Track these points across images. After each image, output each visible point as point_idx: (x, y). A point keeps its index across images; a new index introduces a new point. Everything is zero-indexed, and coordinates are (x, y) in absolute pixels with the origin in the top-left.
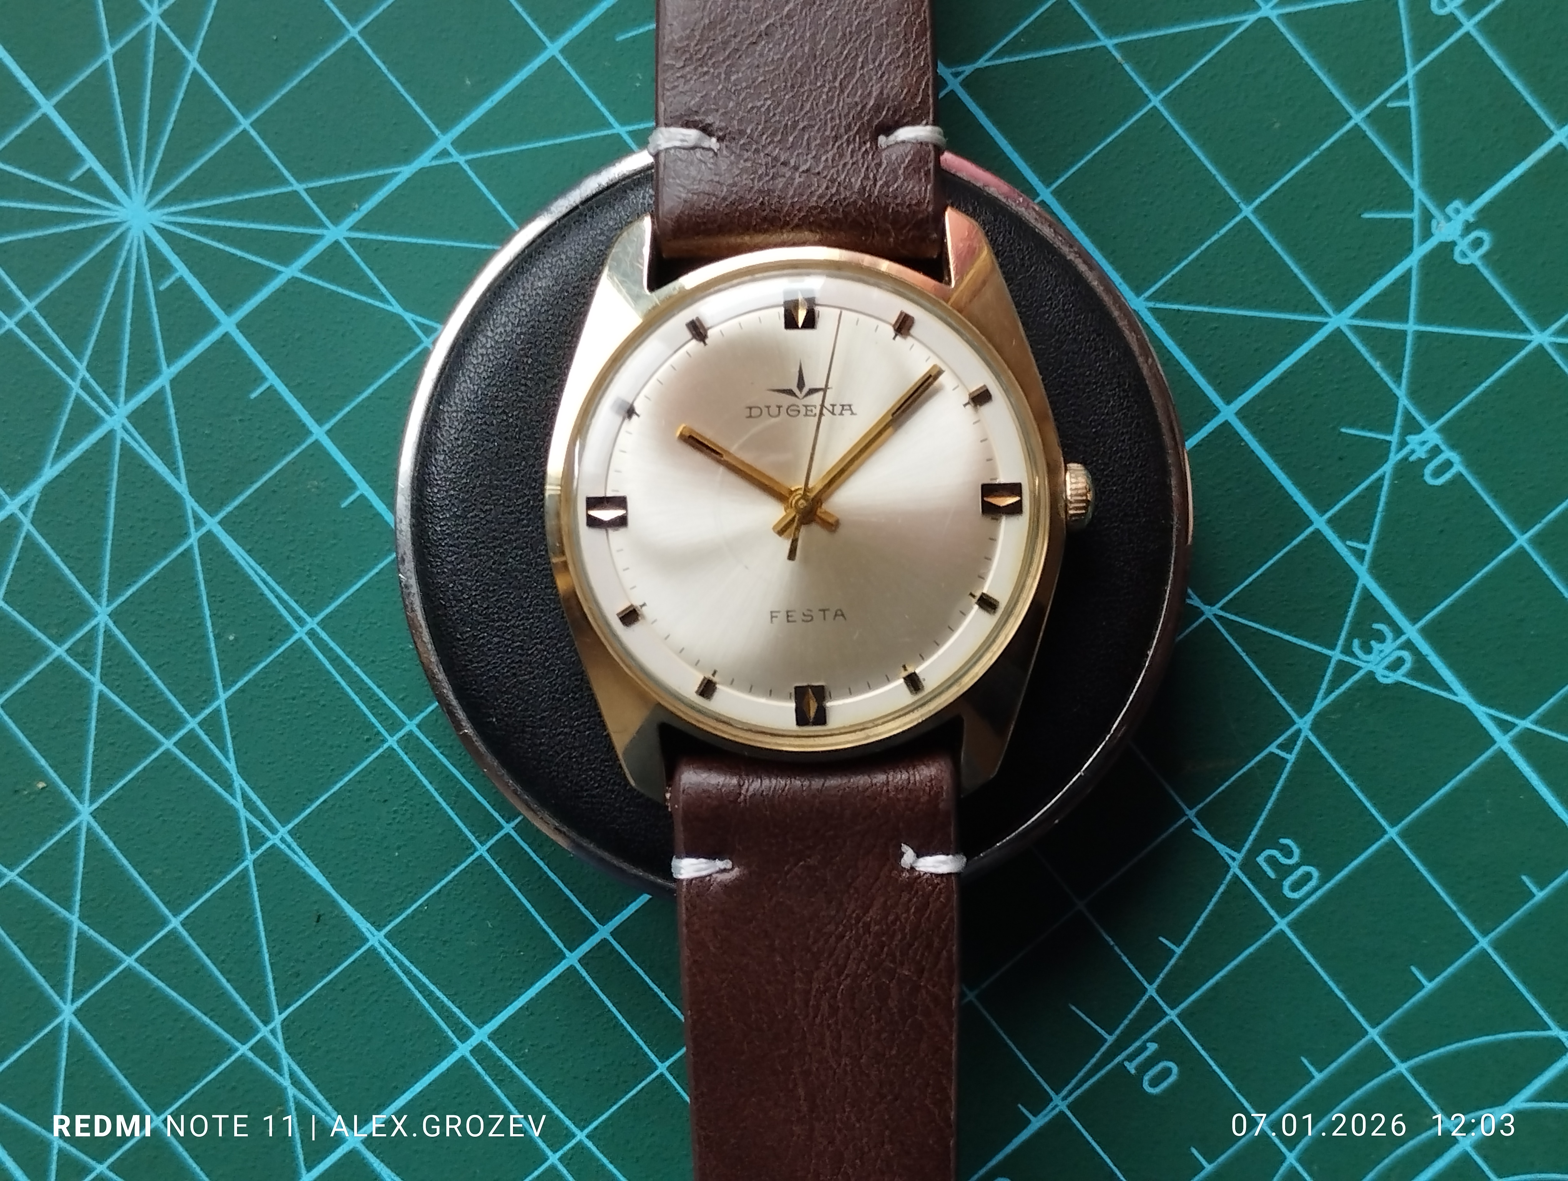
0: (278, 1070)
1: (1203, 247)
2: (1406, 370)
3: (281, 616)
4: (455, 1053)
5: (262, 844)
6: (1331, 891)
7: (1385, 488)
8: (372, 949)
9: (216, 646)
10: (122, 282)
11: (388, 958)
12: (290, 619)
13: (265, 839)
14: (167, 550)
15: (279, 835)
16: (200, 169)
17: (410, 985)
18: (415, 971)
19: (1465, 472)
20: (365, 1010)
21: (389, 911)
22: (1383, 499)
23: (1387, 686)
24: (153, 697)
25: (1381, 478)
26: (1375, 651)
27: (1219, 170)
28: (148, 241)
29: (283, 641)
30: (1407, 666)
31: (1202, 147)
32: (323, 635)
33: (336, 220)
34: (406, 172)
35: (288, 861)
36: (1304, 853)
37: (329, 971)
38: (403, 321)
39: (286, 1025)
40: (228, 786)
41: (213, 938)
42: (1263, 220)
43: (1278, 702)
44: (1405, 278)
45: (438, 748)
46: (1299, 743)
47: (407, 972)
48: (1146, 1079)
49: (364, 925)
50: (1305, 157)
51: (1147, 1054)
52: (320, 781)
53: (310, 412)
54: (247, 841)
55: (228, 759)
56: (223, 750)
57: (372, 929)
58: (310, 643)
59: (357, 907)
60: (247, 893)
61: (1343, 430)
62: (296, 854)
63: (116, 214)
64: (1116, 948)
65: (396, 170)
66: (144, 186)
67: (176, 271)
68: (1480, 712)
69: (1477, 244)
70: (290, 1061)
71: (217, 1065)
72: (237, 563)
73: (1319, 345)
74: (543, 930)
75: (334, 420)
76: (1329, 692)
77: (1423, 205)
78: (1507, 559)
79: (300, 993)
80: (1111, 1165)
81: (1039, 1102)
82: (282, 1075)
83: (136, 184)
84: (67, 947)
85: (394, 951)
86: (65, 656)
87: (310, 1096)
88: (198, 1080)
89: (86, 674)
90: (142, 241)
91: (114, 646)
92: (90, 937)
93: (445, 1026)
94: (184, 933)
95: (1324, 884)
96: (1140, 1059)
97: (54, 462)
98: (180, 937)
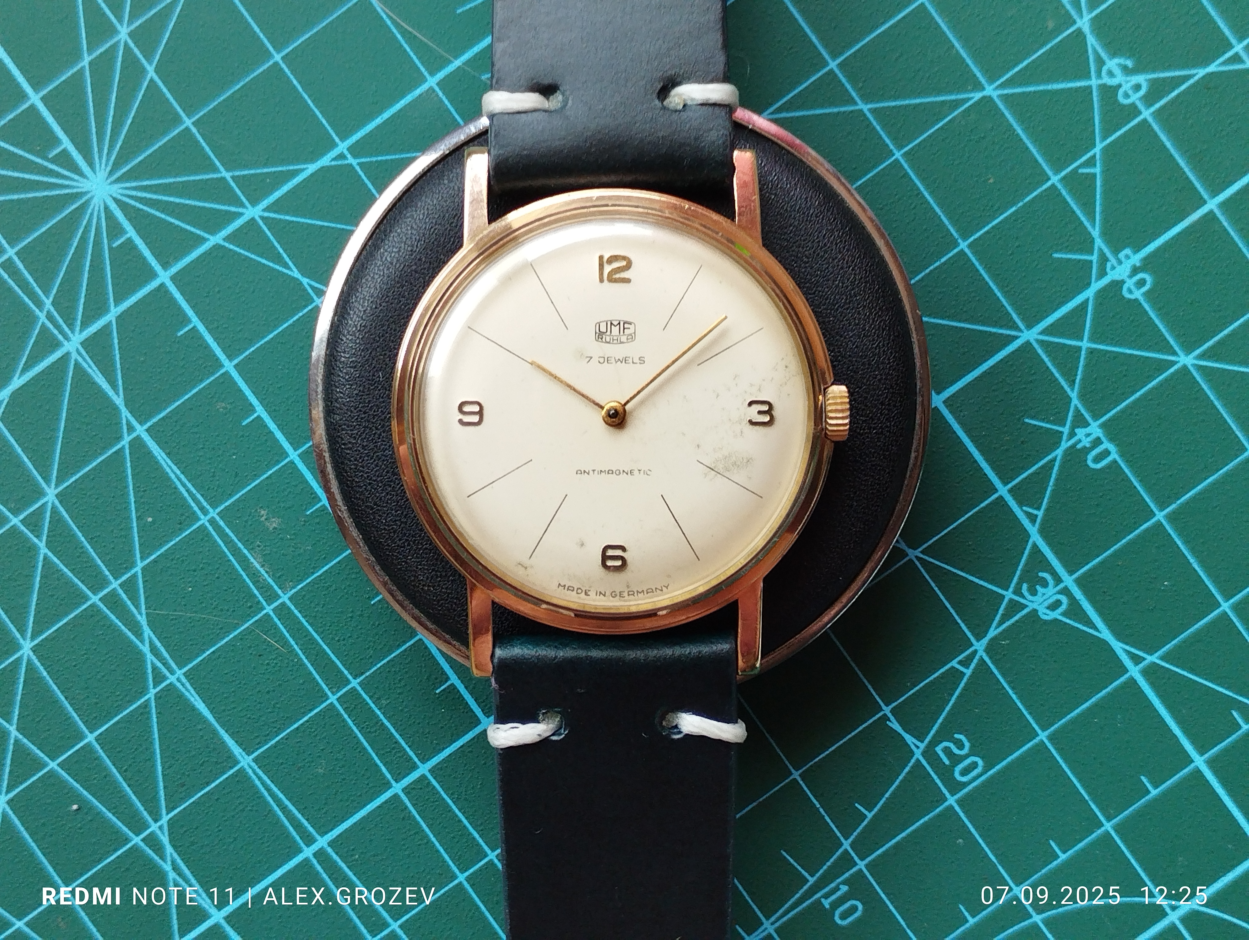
0: (163, 858)
1: (927, 271)
2: (1078, 378)
3: (190, 506)
4: (301, 855)
5: (162, 682)
6: (992, 777)
7: (1056, 468)
8: (242, 771)
9: (137, 526)
10: (84, 239)
11: (254, 777)
12: (196, 509)
13: (165, 678)
14: (105, 449)
15: (176, 675)
16: (151, 154)
17: (269, 799)
18: (275, 789)
19: (1119, 460)
20: (233, 817)
21: (258, 740)
22: (1054, 476)
23: (1046, 622)
24: (86, 562)
25: (1054, 460)
26: (1039, 594)
27: (944, 212)
28: (106, 208)
29: (191, 526)
30: (1064, 607)
31: (931, 193)
32: (222, 523)
33: (254, 202)
34: (312, 168)
35: (181, 696)
36: (972, 746)
37: (208, 784)
38: (301, 283)
39: (171, 823)
40: (139, 635)
41: (119, 752)
42: (974, 253)
43: (960, 627)
44: (1083, 306)
45: (304, 617)
46: (975, 661)
47: (268, 790)
48: (838, 913)
49: (236, 750)
50: (1012, 206)
51: (840, 893)
52: (211, 637)
53: (224, 350)
54: (150, 678)
55: (140, 614)
56: (137, 607)
57: (244, 753)
58: (210, 528)
59: (232, 735)
60: (148, 718)
61: (1027, 420)
62: (189, 692)
63: (83, 185)
64: (821, 810)
65: (303, 166)
66: (106, 165)
67: (127, 233)
68: (1118, 647)
69: (1141, 283)
70: (173, 851)
71: (115, 850)
72: (157, 462)
73: (1013, 353)
74: (376, 765)
75: (242, 357)
76: (1001, 623)
77: (1100, 250)
78: (1147, 530)
79: (183, 800)
81: (753, 925)
82: (165, 862)
83: (100, 163)
84: (5, 751)
85: (258, 771)
86: (19, 525)
87: (186, 880)
88: (100, 861)
89: (35, 540)
90: (102, 208)
91: (58, 521)
92: (24, 744)
93: (294, 833)
94: (97, 746)
95: (987, 771)
96: (833, 897)
97: (22, 374)
98: (93, 749)
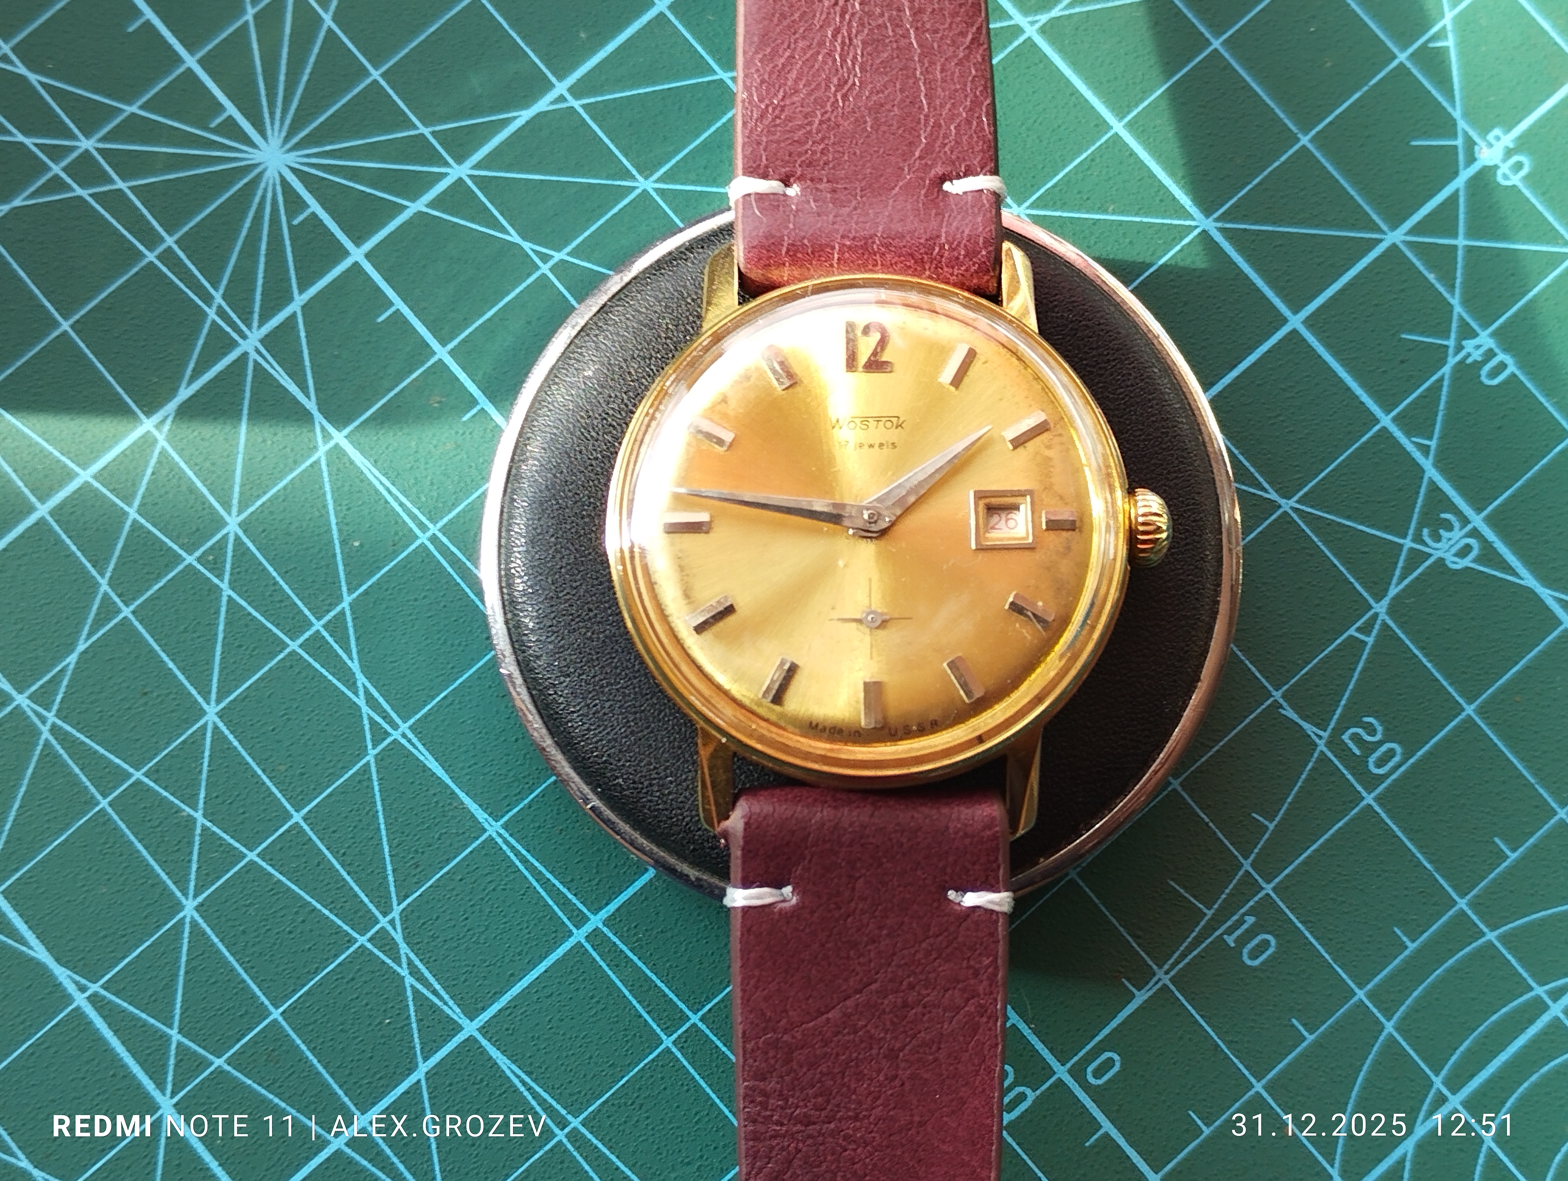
0: (397, 960)
1: (1266, 173)
2: (1458, 281)
3: (404, 523)
4: (571, 939)
5: (384, 739)
6: (1415, 766)
7: (1445, 390)
8: (490, 840)
9: (342, 553)
10: (258, 217)
11: (505, 847)
12: (412, 525)
13: (388, 734)
14: (296, 464)
15: (400, 730)
16: (333, 115)
17: (526, 873)
18: (532, 860)
19: (1518, 373)
20: (482, 899)
21: (507, 801)
22: (1444, 398)
23: (1455, 572)
24: (281, 601)
25: (1441, 379)
26: (1444, 540)
27: (1278, 104)
28: (284, 181)
29: (406, 547)
30: (1476, 552)
31: (1261, 84)
32: (444, 540)
33: (460, 159)
34: (524, 116)
35: (409, 755)
36: (1386, 730)
37: (448, 861)
38: (522, 249)
39: (405, 916)
40: (352, 685)
41: (334, 832)
42: (1318, 148)
43: (1355, 588)
44: (1455, 196)
46: (1377, 627)
47: (524, 861)
48: (1245, 951)
49: (481, 815)
50: (1356, 92)
51: (1245, 926)
52: (441, 679)
53: (433, 333)
54: (368, 736)
55: (351, 659)
56: (348, 651)
57: (490, 819)
58: (431, 548)
59: (474, 798)
60: (368, 787)
61: (1404, 336)
62: (417, 748)
63: (254, 156)
64: (1211, 825)
65: (515, 114)
66: (280, 131)
67: (308, 206)
68: (1545, 594)
69: (1518, 167)
70: (409, 951)
71: (336, 956)
72: (362, 473)
73: (1377, 259)
75: (456, 341)
76: (1402, 578)
77: (1466, 133)
78: (1561, 452)
79: (419, 884)
80: (1216, 1038)
81: (1142, 978)
82: (400, 965)
83: (273, 129)
84: (191, 844)
85: (510, 839)
86: (195, 563)
87: (428, 986)
88: (316, 972)
89: (216, 581)
90: (278, 182)
91: (243, 554)
92: (214, 833)
93: (560, 914)
94: (306, 827)
95: (1407, 759)
96: (1238, 932)
97: (190, 383)
98: (302, 831)
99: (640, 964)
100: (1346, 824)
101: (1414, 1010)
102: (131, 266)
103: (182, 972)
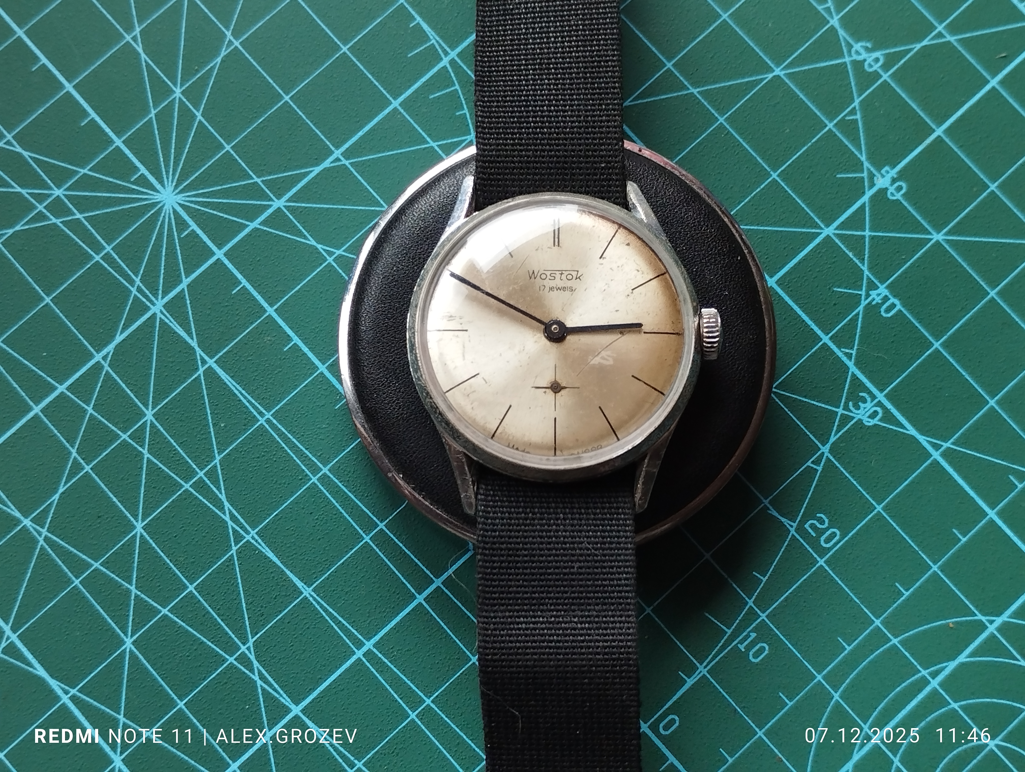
0: (252, 671)
1: (752, 195)
2: (866, 256)
3: (251, 412)
4: (355, 656)
5: (241, 540)
6: (847, 542)
7: (860, 320)
8: (305, 598)
9: (214, 430)
10: (160, 233)
11: (314, 603)
12: (255, 413)
13: (243, 538)
14: (185, 379)
15: (251, 535)
16: (203, 172)
17: (327, 618)
18: (331, 610)
19: (902, 309)
20: (301, 634)
21: (315, 575)
22: (859, 325)
23: (869, 427)
24: (179, 460)
25: (858, 314)
26: (862, 409)
27: (758, 155)
28: (175, 211)
29: (252, 426)
30: (880, 415)
31: (748, 143)
32: (275, 421)
33: (279, 197)
34: (317, 170)
35: (255, 549)
36: (830, 521)
37: (280, 612)
38: (317, 249)
39: (256, 644)
40: (222, 509)
41: (213, 596)
42: (782, 180)
43: (810, 438)
44: (863, 206)
45: (341, 482)
46: (824, 461)
47: (326, 611)
48: (751, 653)
49: (300, 584)
50: (804, 146)
51: (750, 639)
52: (274, 504)
53: (266, 300)
54: (232, 539)
55: (221, 493)
56: (219, 489)
57: (305, 586)
58: (267, 426)
59: (296, 574)
60: (233, 569)
61: (835, 289)
62: (261, 545)
63: (157, 197)
64: (729, 579)
65: (311, 169)
66: (172, 182)
67: (190, 226)
68: (922, 439)
69: (899, 189)
70: (258, 666)
71: (216, 670)
72: (225, 384)
73: (818, 244)
74: (403, 583)
75: (279, 304)
76: (838, 431)
77: (868, 170)
78: (929, 355)
79: (264, 626)
80: (734, 705)
81: (691, 670)
82: (254, 674)
83: (168, 181)
84: (128, 605)
85: (317, 598)
86: (128, 439)
87: (271, 685)
88: (204, 679)
89: (140, 449)
90: (171, 212)
91: (155, 433)
92: (142, 598)
93: (348, 641)
94: (196, 593)
95: (844, 538)
96: (746, 643)
97: (121, 333)
98: (193, 596)
99: (395, 670)
100: (809, 577)
101: (852, 685)
102: (86, 263)
103: (125, 681)
